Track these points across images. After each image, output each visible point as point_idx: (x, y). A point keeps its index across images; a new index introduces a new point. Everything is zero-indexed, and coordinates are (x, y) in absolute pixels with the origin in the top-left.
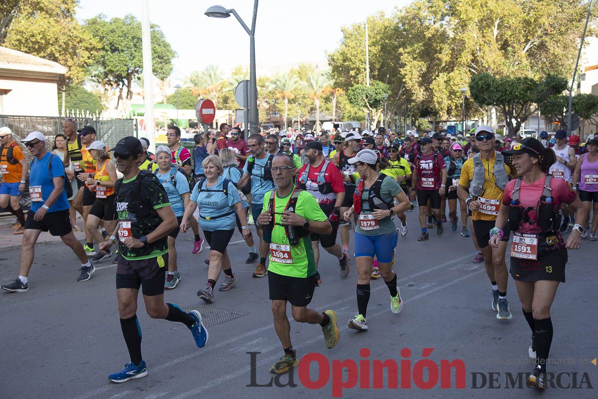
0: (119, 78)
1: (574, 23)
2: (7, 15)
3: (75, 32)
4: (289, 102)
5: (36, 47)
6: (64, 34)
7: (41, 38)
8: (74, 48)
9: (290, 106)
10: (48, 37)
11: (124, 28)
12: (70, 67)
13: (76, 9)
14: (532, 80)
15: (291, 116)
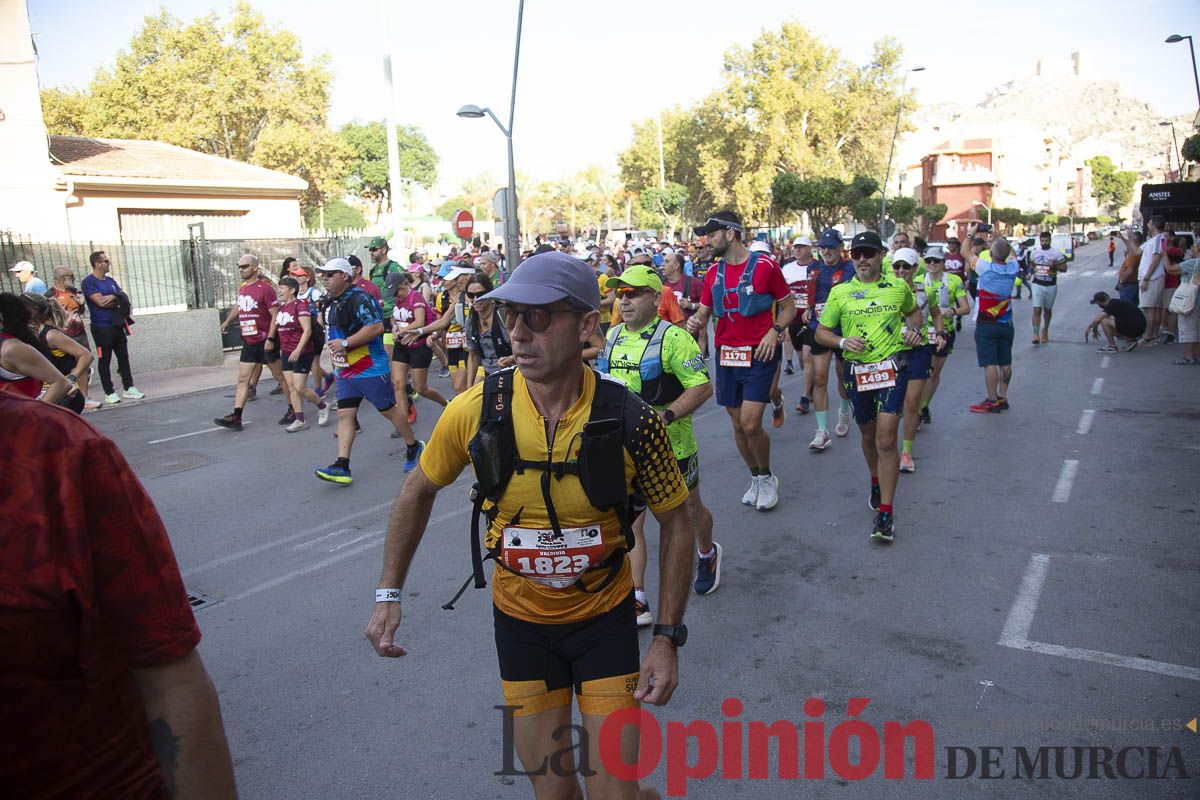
0: (378, 190)
1: (889, 117)
2: (255, 126)
3: (327, 141)
4: (577, 208)
5: (283, 160)
6: (315, 143)
7: (290, 150)
8: (328, 158)
9: (578, 214)
10: (298, 148)
11: (382, 132)
12: (323, 180)
13: (327, 114)
14: (839, 181)
15: (580, 226)
